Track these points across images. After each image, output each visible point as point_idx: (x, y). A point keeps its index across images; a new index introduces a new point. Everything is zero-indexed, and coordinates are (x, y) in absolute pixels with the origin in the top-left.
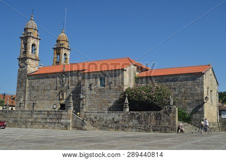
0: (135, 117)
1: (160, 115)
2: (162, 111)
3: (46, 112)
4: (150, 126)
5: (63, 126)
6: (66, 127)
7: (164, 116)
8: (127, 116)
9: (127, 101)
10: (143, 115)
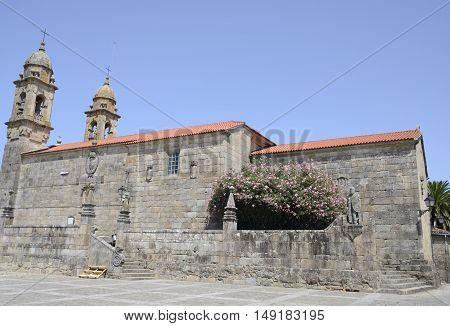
0: (254, 244)
1: (326, 240)
2: (330, 230)
3: (30, 230)
4: (296, 271)
5: (66, 267)
6: (73, 267)
7: (337, 243)
8: (232, 243)
9: (231, 203)
10: (276, 239)
